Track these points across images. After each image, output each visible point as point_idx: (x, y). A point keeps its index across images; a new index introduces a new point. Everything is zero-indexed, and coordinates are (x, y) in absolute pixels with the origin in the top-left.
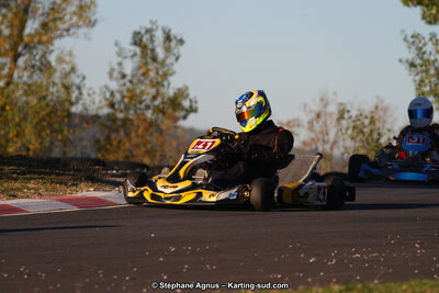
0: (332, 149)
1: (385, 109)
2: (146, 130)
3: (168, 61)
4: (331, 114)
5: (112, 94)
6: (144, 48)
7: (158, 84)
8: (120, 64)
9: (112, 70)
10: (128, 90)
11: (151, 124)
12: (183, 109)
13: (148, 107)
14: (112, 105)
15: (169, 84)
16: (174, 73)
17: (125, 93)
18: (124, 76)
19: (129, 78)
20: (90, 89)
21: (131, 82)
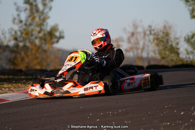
0: (142, 52)
1: (170, 27)
2: (37, 51)
3: (45, 11)
4: (140, 33)
5: (16, 32)
6: (31, 4)
7: (41, 25)
8: (18, 15)
9: (14, 19)
10: (24, 30)
11: (39, 47)
12: (56, 37)
13: (36, 38)
14: (16, 39)
15: (47, 24)
16: (49, 18)
18: (21, 22)
19: (24, 23)
20: (3, 30)
21: (25, 24)
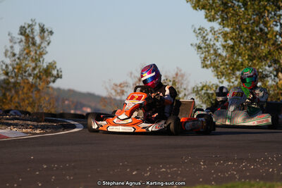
2: (29, 89)
3: (43, 45)
5: (7, 66)
6: (27, 37)
7: (36, 60)
8: (12, 47)
9: (7, 51)
10: (17, 64)
11: (32, 85)
12: (53, 76)
13: (30, 75)
14: (7, 74)
15: (43, 60)
16: (47, 53)
17: (15, 66)
18: (14, 55)
19: (17, 56)
21: (19, 58)
